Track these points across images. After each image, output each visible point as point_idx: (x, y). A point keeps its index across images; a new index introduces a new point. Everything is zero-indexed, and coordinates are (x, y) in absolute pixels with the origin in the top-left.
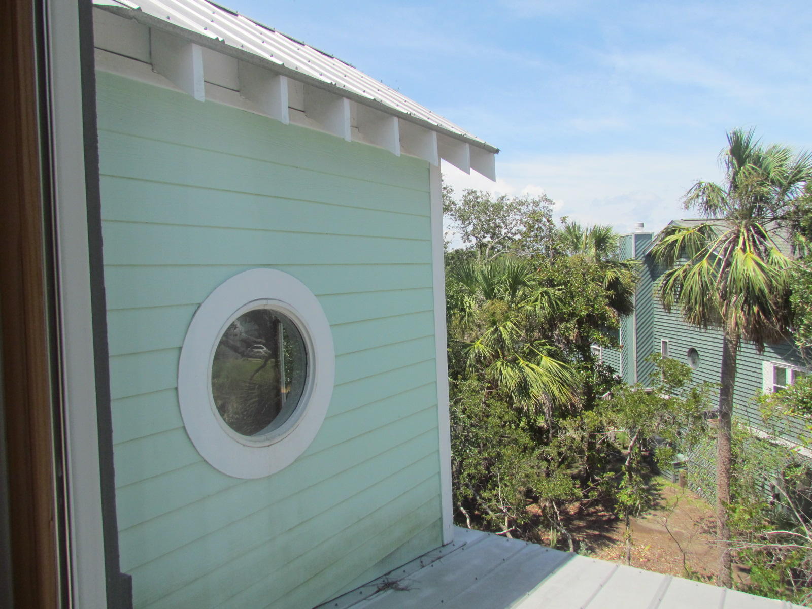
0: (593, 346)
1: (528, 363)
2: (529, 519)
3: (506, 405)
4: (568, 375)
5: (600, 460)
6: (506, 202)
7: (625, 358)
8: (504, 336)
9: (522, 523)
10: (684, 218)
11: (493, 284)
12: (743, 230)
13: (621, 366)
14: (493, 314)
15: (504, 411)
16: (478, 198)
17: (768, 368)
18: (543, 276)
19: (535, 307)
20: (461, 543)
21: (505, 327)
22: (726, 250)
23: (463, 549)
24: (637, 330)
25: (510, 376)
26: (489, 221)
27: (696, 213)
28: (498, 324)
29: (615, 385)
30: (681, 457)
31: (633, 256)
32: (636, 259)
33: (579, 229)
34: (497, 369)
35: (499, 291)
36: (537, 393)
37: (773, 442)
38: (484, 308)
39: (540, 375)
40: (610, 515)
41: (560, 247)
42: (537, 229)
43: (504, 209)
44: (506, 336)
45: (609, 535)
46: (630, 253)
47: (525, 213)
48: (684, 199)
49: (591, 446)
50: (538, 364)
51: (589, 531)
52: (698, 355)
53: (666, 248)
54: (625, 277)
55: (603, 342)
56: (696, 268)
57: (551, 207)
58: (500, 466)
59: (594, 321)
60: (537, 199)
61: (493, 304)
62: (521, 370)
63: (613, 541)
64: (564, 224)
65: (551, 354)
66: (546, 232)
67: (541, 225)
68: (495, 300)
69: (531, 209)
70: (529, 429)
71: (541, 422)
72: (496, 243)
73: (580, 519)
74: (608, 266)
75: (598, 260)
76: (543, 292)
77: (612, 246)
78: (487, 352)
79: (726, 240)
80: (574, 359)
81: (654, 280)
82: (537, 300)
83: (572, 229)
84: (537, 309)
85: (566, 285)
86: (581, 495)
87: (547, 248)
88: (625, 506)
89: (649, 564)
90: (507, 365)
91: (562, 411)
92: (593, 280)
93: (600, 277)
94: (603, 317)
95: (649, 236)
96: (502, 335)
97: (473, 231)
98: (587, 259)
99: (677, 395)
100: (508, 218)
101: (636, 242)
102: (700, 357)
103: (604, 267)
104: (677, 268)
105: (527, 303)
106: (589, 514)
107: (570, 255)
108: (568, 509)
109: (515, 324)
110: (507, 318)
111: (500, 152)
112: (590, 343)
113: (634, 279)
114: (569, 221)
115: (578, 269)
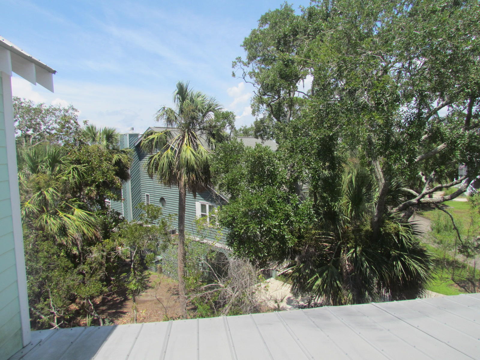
0: (107, 200)
1: (65, 214)
2: (73, 314)
3: (51, 242)
4: (93, 219)
5: (114, 268)
6: (44, 108)
7: (125, 206)
8: (47, 197)
9: (68, 317)
10: (156, 126)
11: (37, 163)
12: (186, 134)
13: (123, 210)
14: (38, 183)
15: (50, 247)
16: (22, 103)
17: (198, 205)
18: (73, 157)
19: (69, 178)
20: (39, 341)
21: (47, 191)
22: (179, 144)
23: (40, 345)
24: (132, 189)
25: (53, 224)
26: (31, 119)
27: (162, 123)
28: (42, 190)
29: (121, 222)
30: (159, 258)
31: (128, 146)
32: (130, 148)
33: (95, 128)
34: (43, 220)
35: (42, 168)
36: (72, 233)
37: (202, 242)
38: (31, 179)
39: (74, 221)
40: (121, 298)
41: (84, 139)
42: (67, 128)
43: (43, 112)
44: (48, 197)
45: (122, 310)
46: (127, 145)
47: (58, 116)
48: (156, 116)
49: (108, 260)
50: (73, 214)
51: (109, 311)
52: (165, 201)
53: (148, 142)
54: (124, 158)
55: (113, 197)
56: (165, 154)
57: (76, 113)
58: (51, 284)
59: (108, 185)
60: (67, 108)
61: (38, 176)
62: (60, 218)
63: (125, 313)
64: (86, 125)
65: (80, 207)
66: (74, 129)
67: (70, 125)
68: (40, 173)
69: (63, 114)
70: (67, 256)
71: (75, 251)
72: (37, 135)
73: (103, 305)
74: (114, 152)
75: (108, 148)
76: (74, 168)
77: (116, 139)
78: (35, 209)
79: (179, 139)
80: (95, 209)
81: (140, 160)
82: (70, 173)
83: (91, 128)
84: (70, 179)
85: (88, 163)
86: (107, 290)
87: (75, 140)
88: (132, 291)
89: (145, 320)
90: (50, 217)
91: (90, 242)
92: (106, 160)
93: (110, 158)
94: (112, 182)
95: (137, 135)
96: (45, 197)
97: (19, 126)
98: (102, 147)
99: (155, 224)
100: (46, 119)
101: (129, 139)
102: (166, 202)
103: (111, 153)
104: (155, 154)
105: (63, 175)
106: (109, 301)
107: (90, 145)
108: (96, 301)
109: (55, 189)
110: (49, 186)
111: (56, 73)
112: (105, 199)
113: (130, 160)
114: (90, 124)
115: (96, 153)
